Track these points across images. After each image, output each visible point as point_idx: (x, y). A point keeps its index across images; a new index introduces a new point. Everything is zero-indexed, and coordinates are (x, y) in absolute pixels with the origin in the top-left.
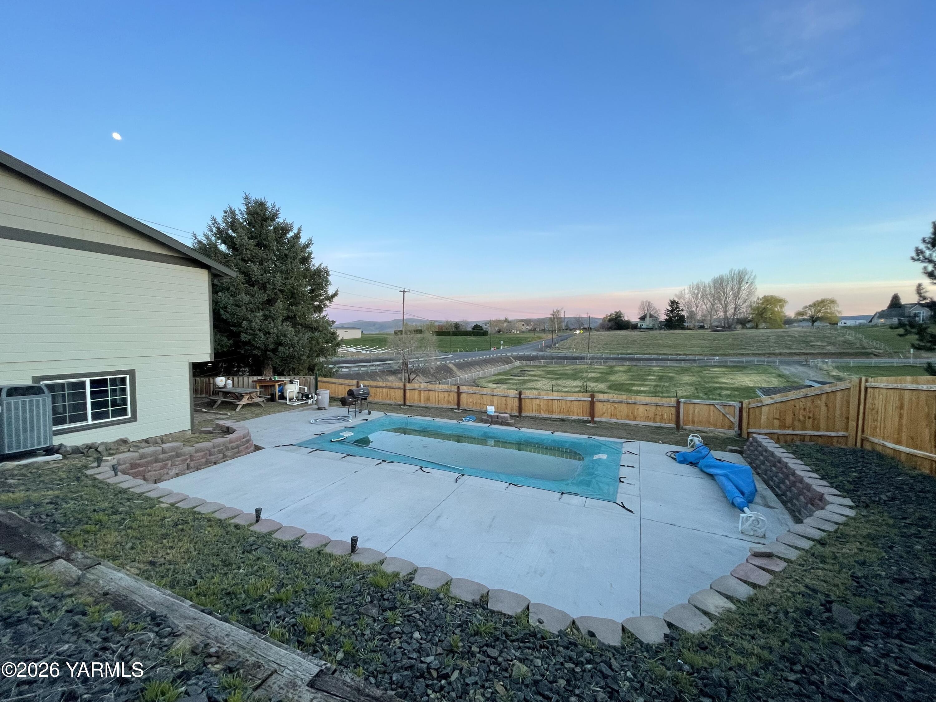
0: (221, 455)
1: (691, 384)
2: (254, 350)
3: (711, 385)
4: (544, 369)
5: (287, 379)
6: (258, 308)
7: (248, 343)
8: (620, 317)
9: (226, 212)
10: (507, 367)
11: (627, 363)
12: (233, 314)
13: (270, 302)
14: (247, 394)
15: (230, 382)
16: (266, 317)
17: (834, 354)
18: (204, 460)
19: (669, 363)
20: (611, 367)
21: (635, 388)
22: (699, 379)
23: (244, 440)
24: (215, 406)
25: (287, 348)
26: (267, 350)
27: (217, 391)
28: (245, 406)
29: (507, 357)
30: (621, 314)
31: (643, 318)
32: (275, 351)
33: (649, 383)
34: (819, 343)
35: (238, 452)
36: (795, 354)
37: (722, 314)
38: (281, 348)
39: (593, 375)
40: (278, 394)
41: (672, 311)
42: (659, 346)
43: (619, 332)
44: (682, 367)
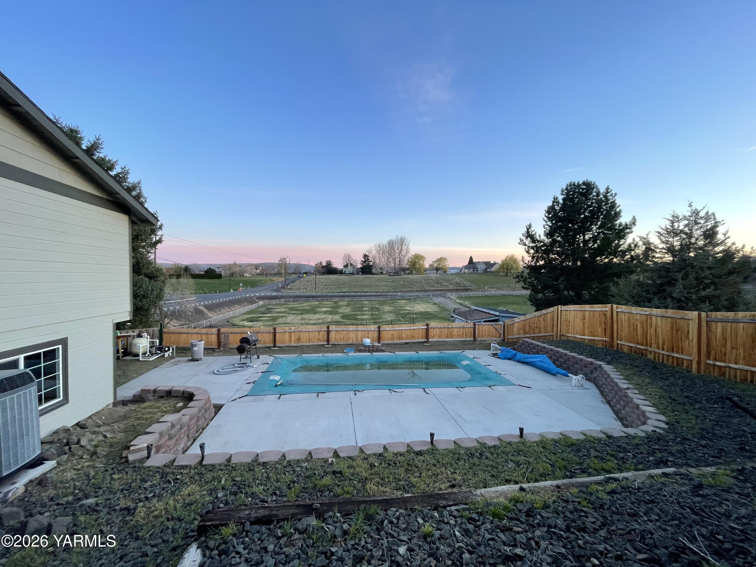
1: (391, 312)
3: (402, 312)
4: (286, 306)
8: (330, 264)
10: (254, 306)
11: (346, 299)
17: (454, 290)
19: (373, 298)
20: (336, 302)
21: (359, 317)
22: (394, 308)
29: (251, 297)
30: (330, 262)
31: (346, 266)
33: (366, 313)
34: (446, 284)
36: (437, 290)
37: (393, 265)
39: (325, 309)
41: (365, 262)
42: (360, 286)
43: (331, 276)
44: (381, 301)
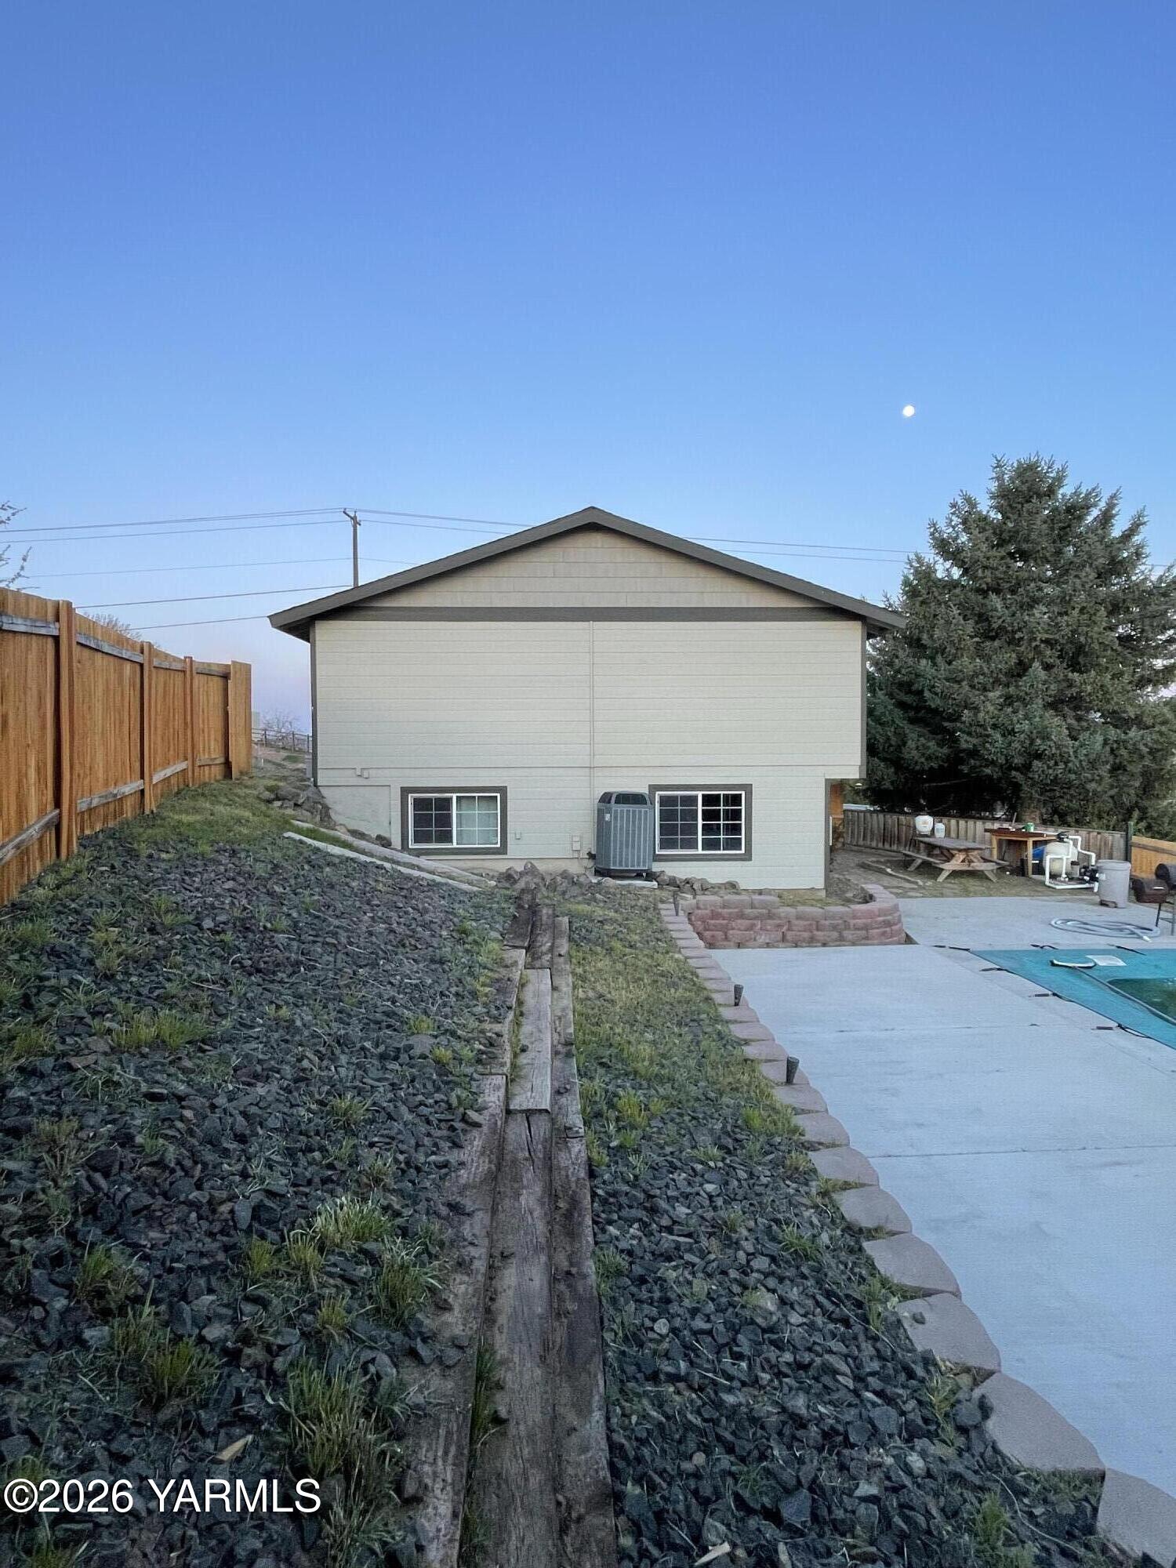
0: (835, 934)
2: (987, 766)
5: (1051, 832)
6: (997, 681)
7: (974, 753)
9: (953, 506)
12: (944, 697)
13: (1022, 667)
14: (960, 851)
15: (940, 826)
16: (1009, 700)
18: (806, 935)
23: (881, 919)
24: (912, 868)
25: (1052, 763)
26: (1010, 768)
27: (915, 840)
28: (955, 874)
32: (1026, 768)
35: (867, 938)
38: (1037, 764)
40: (1031, 862)
